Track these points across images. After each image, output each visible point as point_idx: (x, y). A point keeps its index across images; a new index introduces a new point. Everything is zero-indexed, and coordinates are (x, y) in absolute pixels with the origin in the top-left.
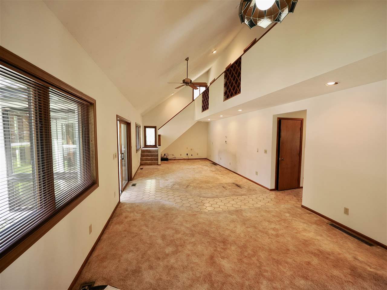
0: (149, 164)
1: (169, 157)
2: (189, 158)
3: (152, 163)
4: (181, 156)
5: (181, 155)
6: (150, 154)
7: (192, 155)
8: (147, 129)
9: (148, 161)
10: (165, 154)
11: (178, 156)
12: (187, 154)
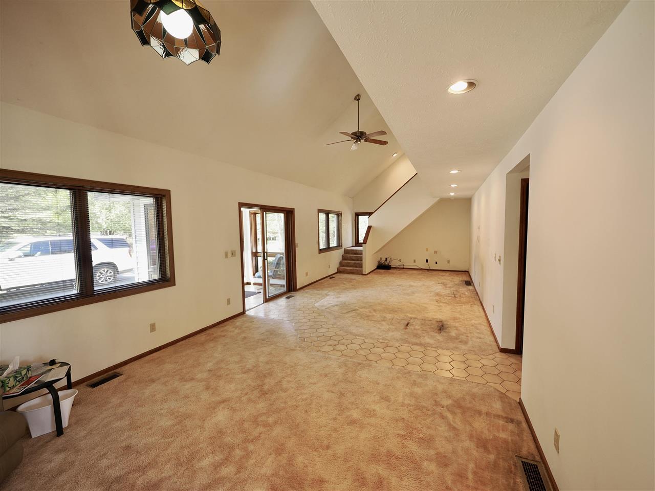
0: (349, 271)
1: (393, 264)
2: (431, 269)
3: (354, 271)
4: (415, 264)
5: (415, 261)
6: (355, 256)
7: (436, 263)
8: (360, 217)
9: (351, 266)
10: (386, 259)
11: (408, 263)
12: (427, 261)
